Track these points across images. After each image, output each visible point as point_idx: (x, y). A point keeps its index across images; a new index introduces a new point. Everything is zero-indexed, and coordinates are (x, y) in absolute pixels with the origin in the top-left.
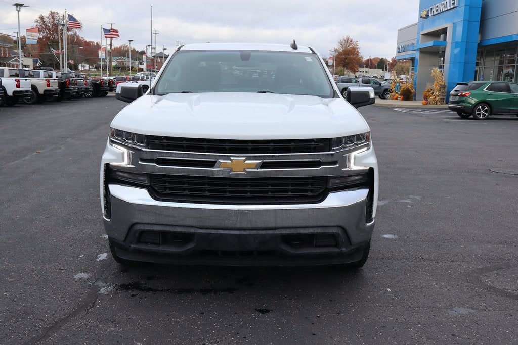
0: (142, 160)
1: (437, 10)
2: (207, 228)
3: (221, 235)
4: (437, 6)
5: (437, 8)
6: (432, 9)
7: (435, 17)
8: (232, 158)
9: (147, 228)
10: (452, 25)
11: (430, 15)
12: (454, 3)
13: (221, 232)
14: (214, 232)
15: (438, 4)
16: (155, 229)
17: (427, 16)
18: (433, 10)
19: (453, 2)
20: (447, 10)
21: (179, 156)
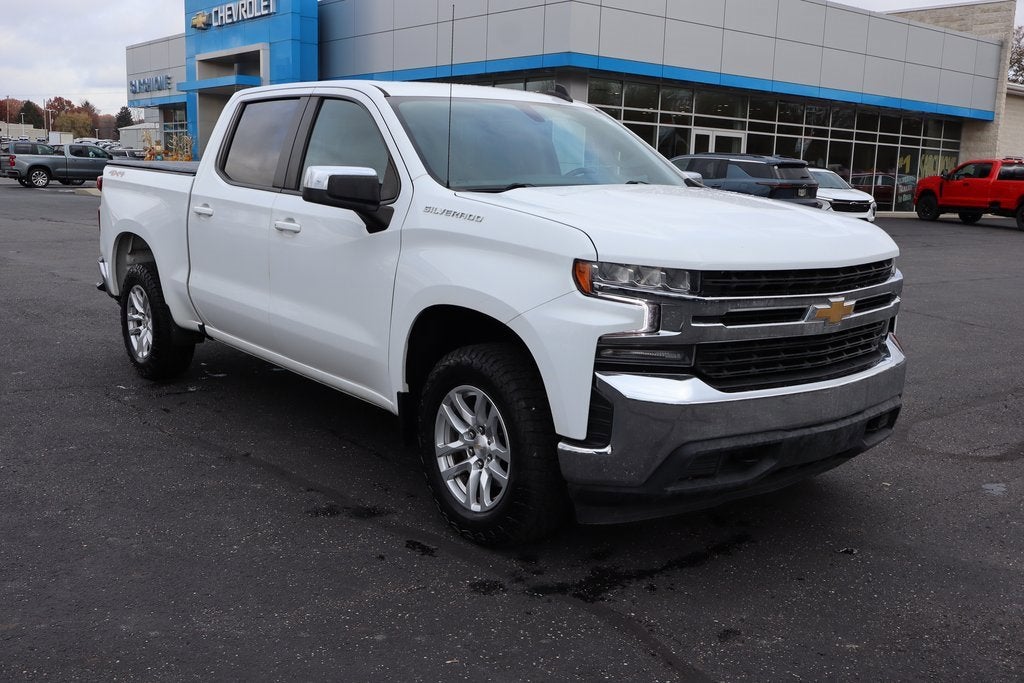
0: (697, 319)
1: (230, 16)
2: (795, 429)
3: (817, 435)
4: (230, 9)
5: (230, 13)
6: (217, 12)
7: (225, 29)
8: (832, 300)
9: (709, 449)
10: (267, 46)
11: (215, 24)
12: (267, 7)
13: (816, 430)
14: (807, 432)
15: (231, 5)
16: (725, 447)
17: (208, 25)
18: (220, 15)
19: (266, 3)
20: (254, 18)
21: (762, 304)
